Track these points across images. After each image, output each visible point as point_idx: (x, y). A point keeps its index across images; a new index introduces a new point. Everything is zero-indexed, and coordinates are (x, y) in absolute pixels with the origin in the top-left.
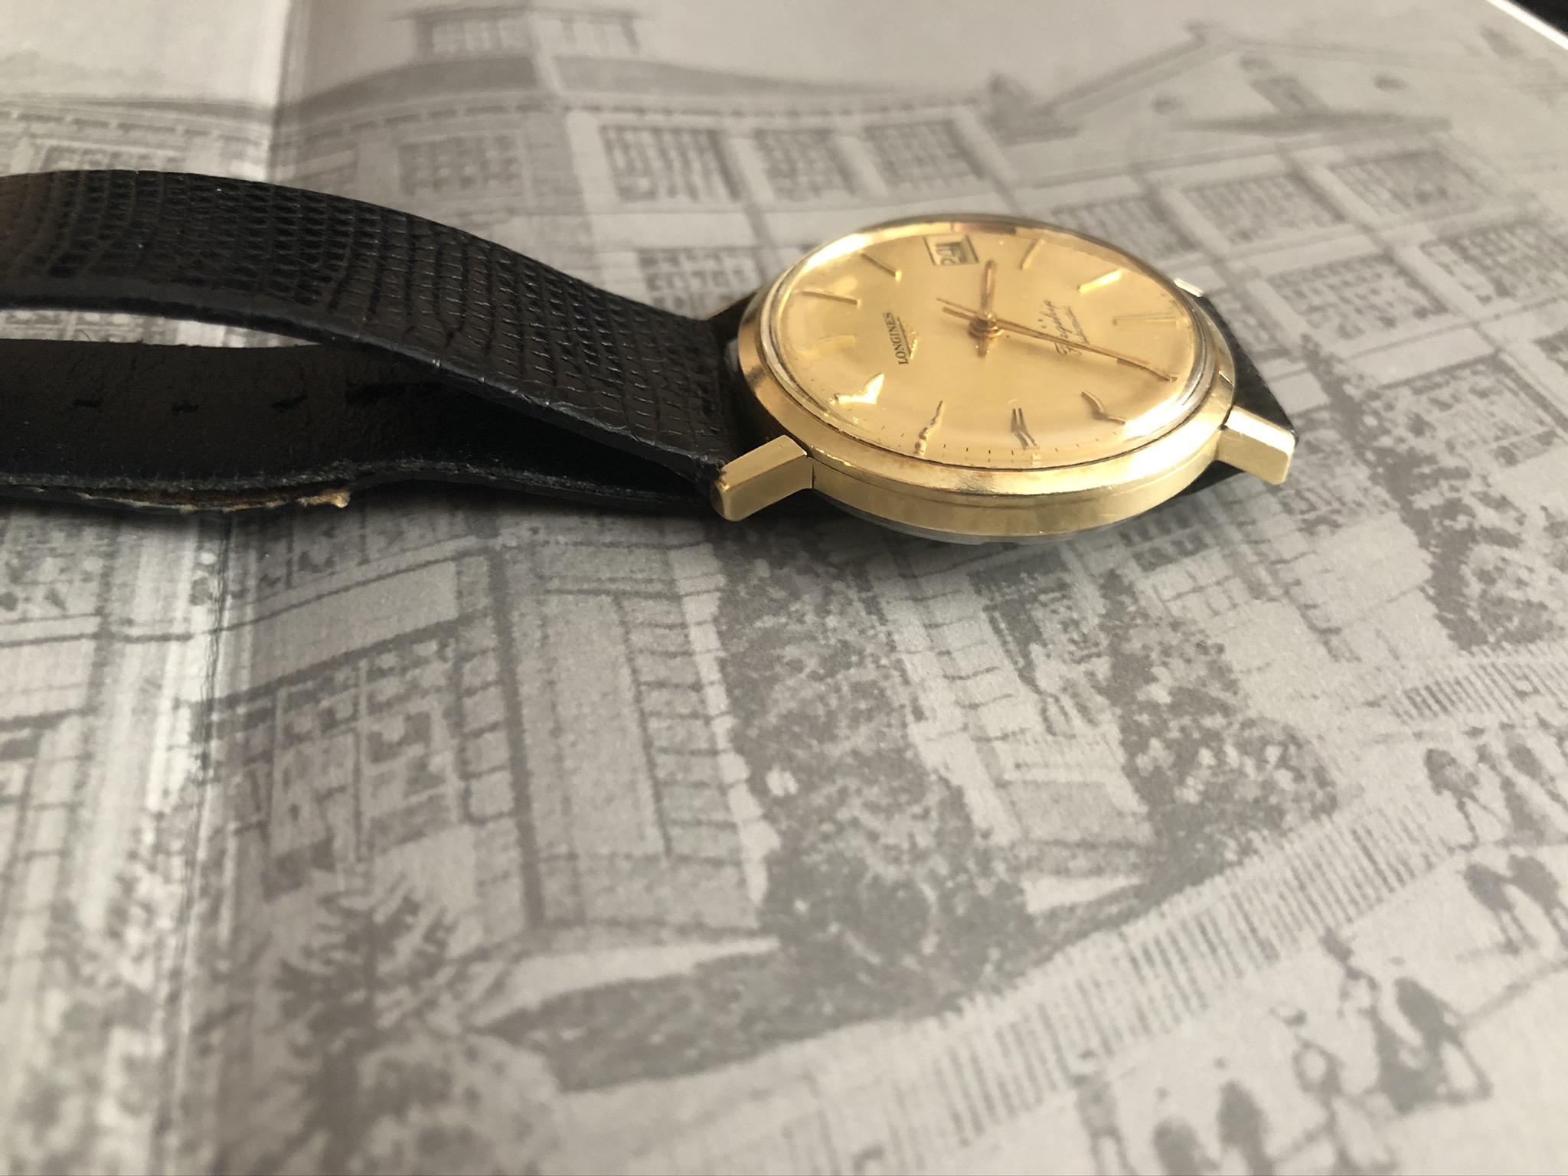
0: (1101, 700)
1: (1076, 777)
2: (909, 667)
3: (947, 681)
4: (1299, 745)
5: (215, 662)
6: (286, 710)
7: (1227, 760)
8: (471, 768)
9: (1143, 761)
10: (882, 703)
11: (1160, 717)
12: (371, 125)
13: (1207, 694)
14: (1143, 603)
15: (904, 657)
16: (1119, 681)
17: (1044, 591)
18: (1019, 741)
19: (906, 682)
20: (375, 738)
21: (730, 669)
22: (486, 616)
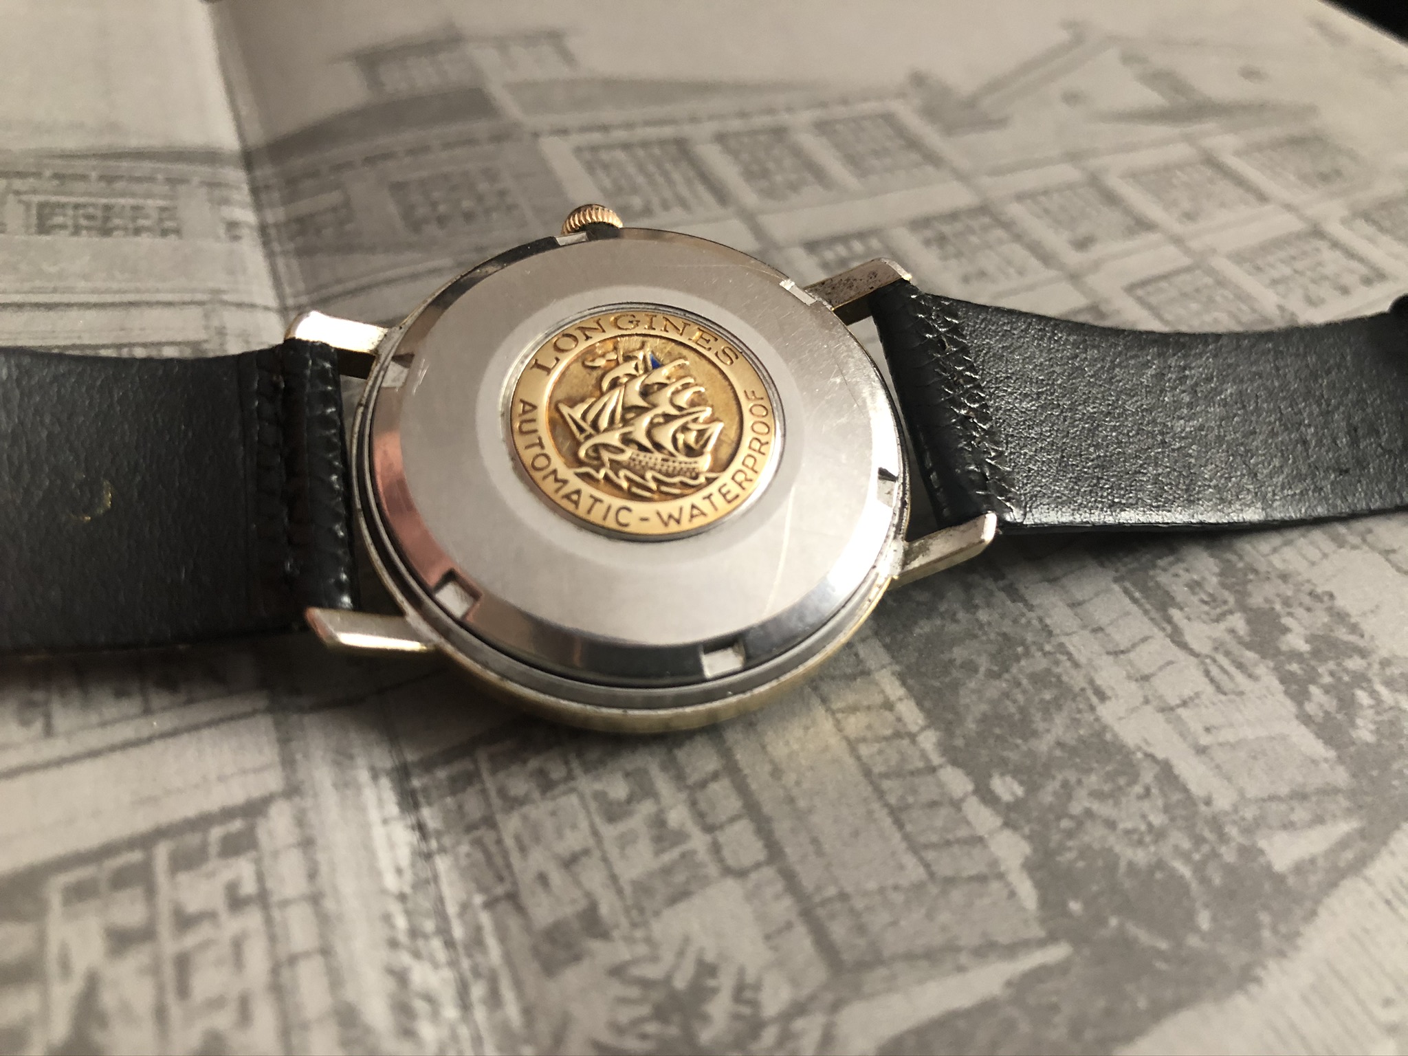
0: (1250, 655)
1: (1262, 733)
2: (1071, 649)
3: (1111, 658)
6: (491, 772)
7: (1383, 698)
8: (711, 820)
9: (1310, 708)
10: (1065, 693)
11: (1309, 665)
12: (349, 165)
13: (1337, 639)
14: (1247, 559)
15: (1063, 639)
16: (1258, 634)
17: (1160, 556)
18: (1198, 705)
19: (1076, 665)
20: (601, 796)
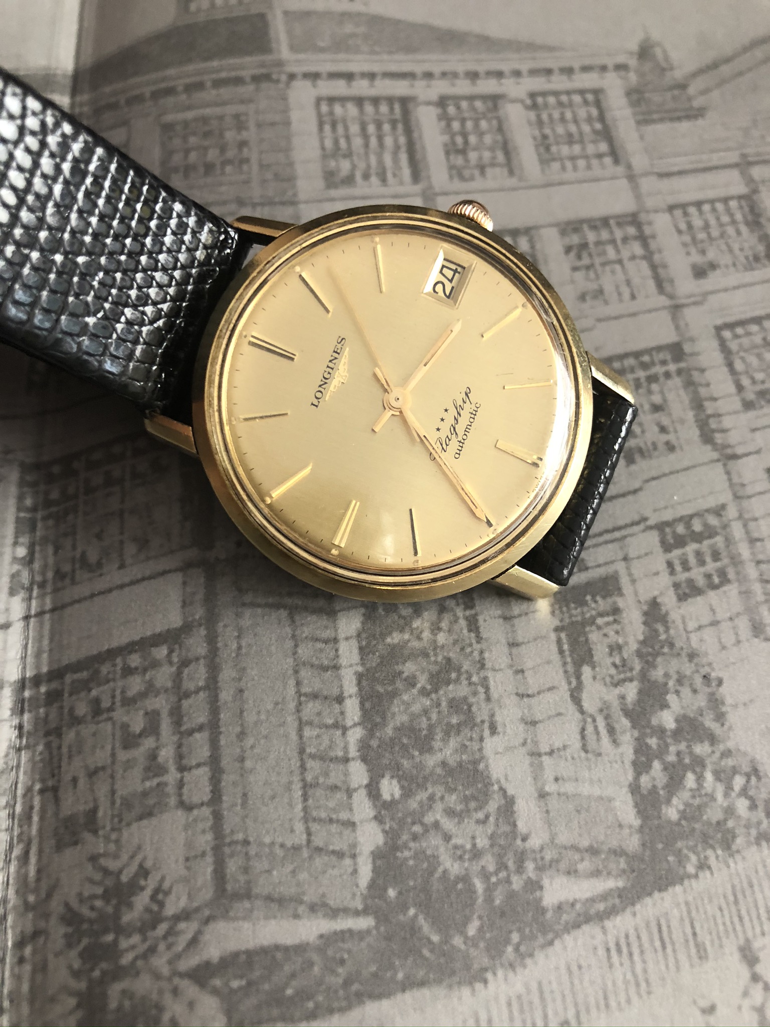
0: (626, 722)
1: (597, 792)
2: (492, 683)
3: (517, 699)
4: (759, 778)
5: (27, 644)
6: (71, 695)
7: (705, 785)
8: (184, 762)
9: (644, 780)
10: (469, 721)
11: (665, 742)
12: (140, 98)
13: (702, 724)
14: (672, 632)
15: (490, 674)
16: (642, 705)
17: (601, 615)
18: (561, 757)
19: (488, 699)
20: (125, 727)
21: (364, 683)
22: (200, 625)
